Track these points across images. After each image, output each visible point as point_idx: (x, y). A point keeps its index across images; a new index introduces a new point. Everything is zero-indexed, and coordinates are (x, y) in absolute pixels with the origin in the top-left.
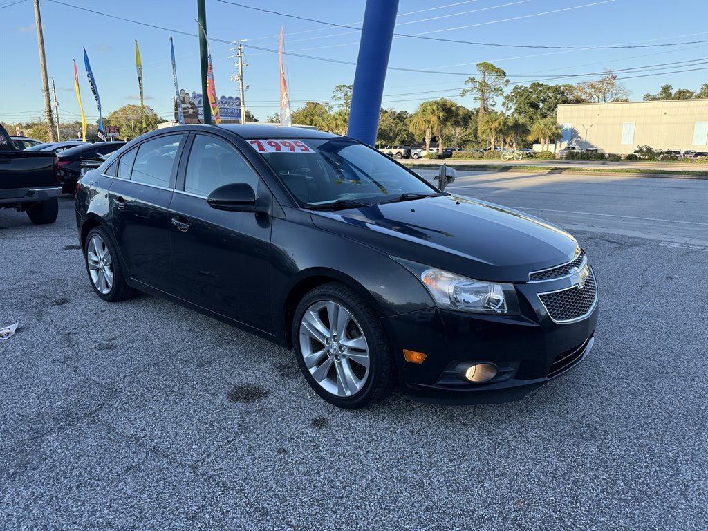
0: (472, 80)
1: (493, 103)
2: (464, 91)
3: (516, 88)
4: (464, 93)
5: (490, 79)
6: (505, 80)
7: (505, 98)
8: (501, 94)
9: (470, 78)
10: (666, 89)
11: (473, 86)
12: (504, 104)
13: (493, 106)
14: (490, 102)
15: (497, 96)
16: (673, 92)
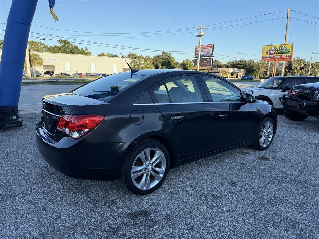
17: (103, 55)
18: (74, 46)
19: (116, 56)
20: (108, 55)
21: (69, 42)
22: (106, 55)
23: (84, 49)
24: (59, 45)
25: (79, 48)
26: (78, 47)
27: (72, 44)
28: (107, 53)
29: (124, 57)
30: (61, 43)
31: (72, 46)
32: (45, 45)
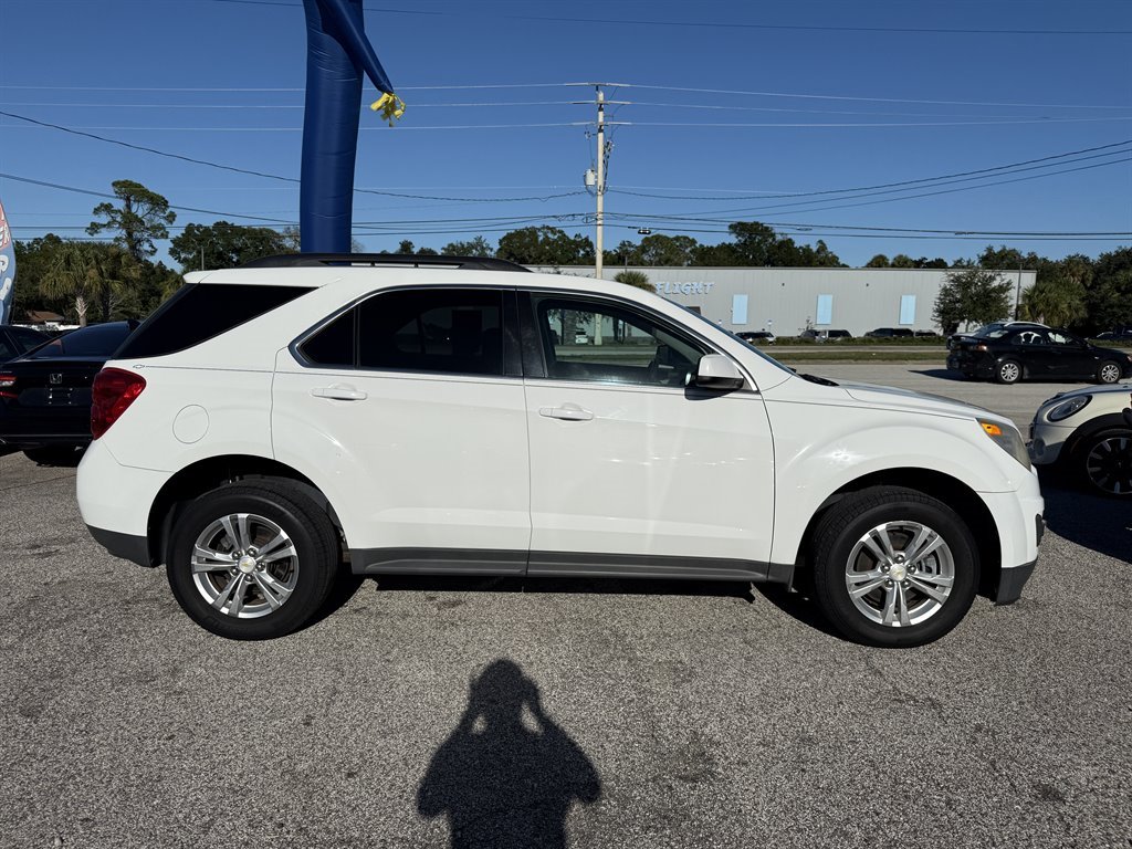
0: (107, 208)
1: (150, 249)
2: (93, 224)
3: (190, 228)
4: (94, 228)
5: (140, 210)
6: (168, 212)
7: (173, 241)
8: (165, 236)
9: (102, 205)
10: (406, 246)
11: (109, 219)
12: (172, 252)
13: (153, 252)
14: (146, 246)
15: (156, 237)
16: (416, 250)
17: (879, 263)
18: (779, 238)
19: (939, 264)
20: (902, 263)
21: (767, 228)
22: (890, 262)
23: (814, 248)
24: (733, 239)
25: (797, 245)
26: (793, 243)
27: (773, 235)
28: (896, 255)
29: (965, 264)
30: (739, 235)
31: (774, 239)
32: (697, 245)
